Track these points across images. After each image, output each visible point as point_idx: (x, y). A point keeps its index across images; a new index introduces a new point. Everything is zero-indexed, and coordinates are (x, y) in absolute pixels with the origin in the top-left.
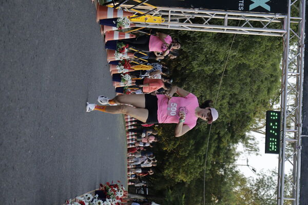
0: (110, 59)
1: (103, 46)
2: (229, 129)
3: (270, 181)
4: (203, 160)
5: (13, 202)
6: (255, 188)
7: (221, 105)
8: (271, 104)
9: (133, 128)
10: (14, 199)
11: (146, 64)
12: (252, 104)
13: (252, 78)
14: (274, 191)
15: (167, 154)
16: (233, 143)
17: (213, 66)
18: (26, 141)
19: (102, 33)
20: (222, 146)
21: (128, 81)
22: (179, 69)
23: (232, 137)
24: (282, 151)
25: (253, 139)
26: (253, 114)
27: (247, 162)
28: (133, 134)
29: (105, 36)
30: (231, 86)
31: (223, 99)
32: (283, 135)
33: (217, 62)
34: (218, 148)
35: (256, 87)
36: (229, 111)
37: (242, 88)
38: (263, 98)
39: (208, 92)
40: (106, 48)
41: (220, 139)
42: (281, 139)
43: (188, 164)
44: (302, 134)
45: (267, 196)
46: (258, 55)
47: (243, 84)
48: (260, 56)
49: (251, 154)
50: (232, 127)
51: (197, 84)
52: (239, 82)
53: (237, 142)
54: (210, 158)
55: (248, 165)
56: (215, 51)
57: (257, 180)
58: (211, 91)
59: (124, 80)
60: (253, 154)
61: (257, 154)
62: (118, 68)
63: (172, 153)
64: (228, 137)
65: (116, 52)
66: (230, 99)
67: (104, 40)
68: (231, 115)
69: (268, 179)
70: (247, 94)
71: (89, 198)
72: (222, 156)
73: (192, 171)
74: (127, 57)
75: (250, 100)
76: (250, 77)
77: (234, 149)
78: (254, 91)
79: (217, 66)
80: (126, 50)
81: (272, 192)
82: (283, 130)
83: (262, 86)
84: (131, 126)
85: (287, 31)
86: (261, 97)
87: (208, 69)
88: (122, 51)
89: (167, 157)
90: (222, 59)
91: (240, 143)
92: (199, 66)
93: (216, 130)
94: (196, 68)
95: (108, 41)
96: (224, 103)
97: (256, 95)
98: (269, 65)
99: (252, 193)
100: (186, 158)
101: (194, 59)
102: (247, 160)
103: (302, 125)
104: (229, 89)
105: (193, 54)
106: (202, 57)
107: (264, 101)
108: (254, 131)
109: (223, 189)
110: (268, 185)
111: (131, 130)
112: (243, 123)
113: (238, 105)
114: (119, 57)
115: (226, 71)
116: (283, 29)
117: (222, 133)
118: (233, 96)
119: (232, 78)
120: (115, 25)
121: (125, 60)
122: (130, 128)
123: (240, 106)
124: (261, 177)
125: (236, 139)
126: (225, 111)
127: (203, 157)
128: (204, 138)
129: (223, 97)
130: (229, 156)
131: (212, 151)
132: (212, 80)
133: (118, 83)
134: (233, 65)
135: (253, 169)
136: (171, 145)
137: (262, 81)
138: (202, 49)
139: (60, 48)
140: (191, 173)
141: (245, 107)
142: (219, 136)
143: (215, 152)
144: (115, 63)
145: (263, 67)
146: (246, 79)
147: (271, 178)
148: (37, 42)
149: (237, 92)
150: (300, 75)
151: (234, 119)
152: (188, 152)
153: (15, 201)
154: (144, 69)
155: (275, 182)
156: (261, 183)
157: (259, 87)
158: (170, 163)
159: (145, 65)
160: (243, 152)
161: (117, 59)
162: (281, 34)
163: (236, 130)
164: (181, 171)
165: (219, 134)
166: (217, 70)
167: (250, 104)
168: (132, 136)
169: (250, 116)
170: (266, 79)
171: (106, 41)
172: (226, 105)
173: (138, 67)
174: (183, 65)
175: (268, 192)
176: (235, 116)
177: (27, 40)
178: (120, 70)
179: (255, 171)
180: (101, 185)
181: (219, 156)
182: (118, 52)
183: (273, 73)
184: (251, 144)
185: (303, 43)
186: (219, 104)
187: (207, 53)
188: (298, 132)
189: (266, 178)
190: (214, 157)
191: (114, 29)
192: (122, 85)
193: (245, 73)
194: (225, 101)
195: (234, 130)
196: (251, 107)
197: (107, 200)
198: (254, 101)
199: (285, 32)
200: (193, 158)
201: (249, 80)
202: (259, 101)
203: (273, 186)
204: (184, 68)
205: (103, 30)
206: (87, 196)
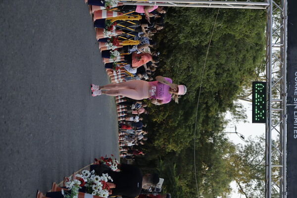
0: (98, 37)
1: (92, 24)
2: (216, 98)
3: (258, 147)
4: (192, 130)
5: (19, 183)
6: (244, 154)
7: (208, 75)
8: (257, 72)
9: (123, 101)
10: (19, 181)
11: (133, 39)
12: (239, 73)
13: (238, 48)
14: (263, 157)
15: (157, 125)
16: (221, 111)
17: (199, 38)
18: (27, 125)
19: (91, 12)
20: (210, 115)
21: (117, 57)
22: (166, 41)
23: (220, 106)
24: (269, 120)
25: (241, 107)
26: (239, 83)
27: (236, 129)
28: (123, 107)
29: (93, 15)
30: (217, 56)
31: (210, 69)
32: (269, 104)
33: (202, 33)
34: (207, 117)
35: (241, 56)
36: (215, 80)
37: (228, 57)
38: (249, 66)
39: (195, 63)
40: (95, 27)
41: (208, 109)
42: (267, 108)
43: (177, 134)
44: (288, 103)
45: (256, 161)
46: (243, 26)
47: (229, 54)
48: (244, 27)
49: (239, 122)
50: (220, 97)
51: (184, 55)
52: (225, 52)
53: (225, 111)
54: (199, 127)
55: (236, 133)
56: (200, 24)
57: (245, 146)
58: (198, 62)
59: (114, 56)
60: (241, 122)
61: (245, 121)
62: (107, 45)
63: (162, 123)
64: (216, 106)
65: (104, 30)
66: (217, 69)
67: (93, 19)
68: (218, 84)
69: (256, 145)
70: (234, 64)
71: (87, 175)
72: (211, 124)
73: (182, 140)
74: (115, 34)
75: (236, 69)
76: (235, 47)
77: (222, 117)
78: (240, 60)
79: (203, 38)
80: (114, 28)
81: (260, 158)
82: (269, 100)
83: (248, 55)
84: (121, 99)
85: (270, 4)
86: (247, 66)
87: (194, 41)
88: (110, 29)
89: (157, 128)
90: (207, 30)
91: (227, 111)
92: (186, 39)
93: (204, 99)
94: (183, 41)
95: (97, 20)
96: (211, 73)
97: (242, 64)
98: (253, 34)
99: (241, 159)
100: (176, 128)
101: (180, 32)
102: (236, 127)
103: (287, 94)
104: (215, 59)
105: (179, 27)
106: (188, 30)
107: (250, 69)
108: (241, 99)
109: (213, 157)
110: (256, 152)
111: (121, 104)
112: (230, 92)
113: (225, 75)
114: (108, 34)
115: (212, 42)
116: (266, 2)
117: (210, 102)
118: (220, 66)
119: (218, 48)
120: (103, 5)
121: (113, 37)
122: (120, 102)
123: (227, 76)
124: (249, 144)
125: (224, 108)
126: (212, 81)
127: (192, 126)
128: (192, 108)
129: (210, 68)
130: (218, 124)
131: (201, 120)
132: (199, 51)
133: (107, 59)
134: (218, 36)
135: (241, 136)
136: (160, 116)
137: (247, 50)
138: (188, 22)
139: (53, 34)
140: (181, 143)
141: (231, 76)
142: (207, 106)
143: (203, 121)
144: (104, 40)
145: (248, 37)
146: (232, 49)
147: (259, 144)
148: (33, 31)
149: (223, 62)
150: (284, 46)
151: (221, 88)
152: (177, 122)
153: (21, 182)
154: (132, 44)
155: (263, 148)
156: (249, 150)
157: (244, 56)
158: (160, 134)
159: (132, 41)
160: (231, 120)
161: (105, 37)
162: (264, 6)
163: (224, 99)
164: (171, 140)
165: (207, 103)
166: (203, 41)
167: (236, 73)
168: (122, 109)
169: (237, 84)
170: (251, 48)
171: (95, 20)
172: (213, 75)
173: (126, 43)
174: (170, 37)
175: (257, 158)
176: (222, 85)
177: (25, 31)
178: (108, 46)
179: (243, 138)
180: (96, 160)
181: (208, 124)
182: (106, 30)
183: (258, 42)
184: (239, 112)
185: (286, 15)
186: (206, 74)
187: (192, 25)
188: (284, 101)
189: (254, 145)
190: (203, 126)
191: (102, 8)
192: (111, 61)
193: (231, 43)
194: (211, 71)
195: (222, 99)
196: (238, 76)
197: (104, 175)
198: (240, 70)
199: (268, 4)
200: (182, 128)
201: (234, 50)
202: (245, 70)
203: (261, 152)
204: (170, 40)
205: (91, 10)
206: (84, 172)
